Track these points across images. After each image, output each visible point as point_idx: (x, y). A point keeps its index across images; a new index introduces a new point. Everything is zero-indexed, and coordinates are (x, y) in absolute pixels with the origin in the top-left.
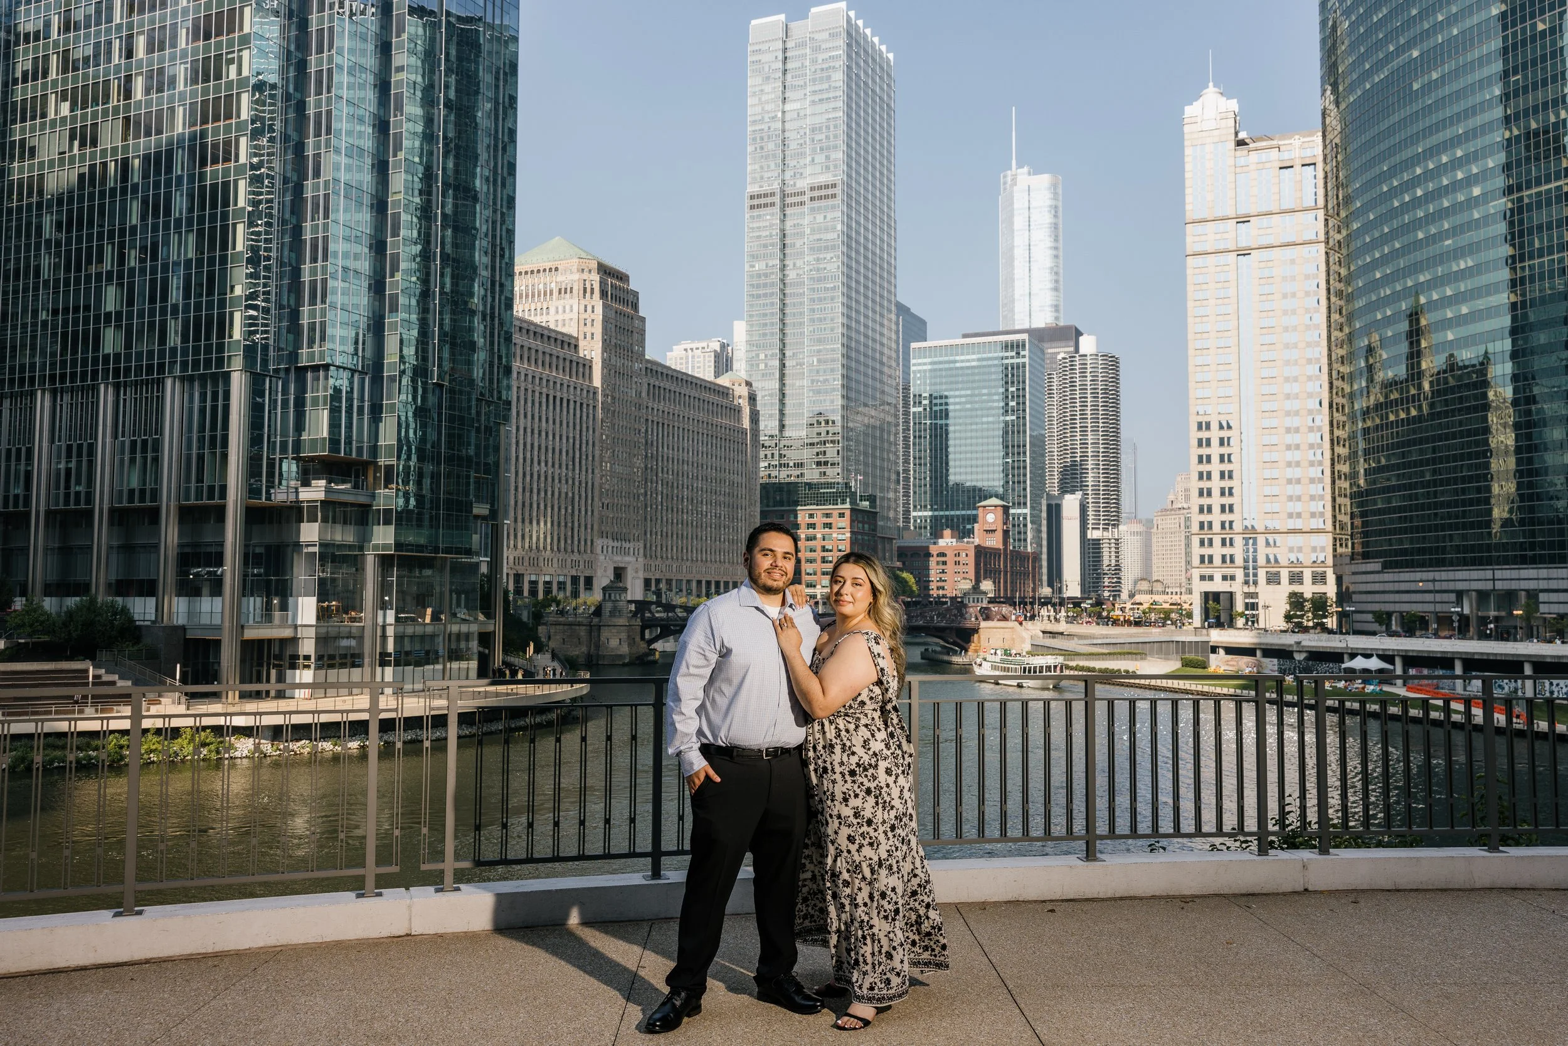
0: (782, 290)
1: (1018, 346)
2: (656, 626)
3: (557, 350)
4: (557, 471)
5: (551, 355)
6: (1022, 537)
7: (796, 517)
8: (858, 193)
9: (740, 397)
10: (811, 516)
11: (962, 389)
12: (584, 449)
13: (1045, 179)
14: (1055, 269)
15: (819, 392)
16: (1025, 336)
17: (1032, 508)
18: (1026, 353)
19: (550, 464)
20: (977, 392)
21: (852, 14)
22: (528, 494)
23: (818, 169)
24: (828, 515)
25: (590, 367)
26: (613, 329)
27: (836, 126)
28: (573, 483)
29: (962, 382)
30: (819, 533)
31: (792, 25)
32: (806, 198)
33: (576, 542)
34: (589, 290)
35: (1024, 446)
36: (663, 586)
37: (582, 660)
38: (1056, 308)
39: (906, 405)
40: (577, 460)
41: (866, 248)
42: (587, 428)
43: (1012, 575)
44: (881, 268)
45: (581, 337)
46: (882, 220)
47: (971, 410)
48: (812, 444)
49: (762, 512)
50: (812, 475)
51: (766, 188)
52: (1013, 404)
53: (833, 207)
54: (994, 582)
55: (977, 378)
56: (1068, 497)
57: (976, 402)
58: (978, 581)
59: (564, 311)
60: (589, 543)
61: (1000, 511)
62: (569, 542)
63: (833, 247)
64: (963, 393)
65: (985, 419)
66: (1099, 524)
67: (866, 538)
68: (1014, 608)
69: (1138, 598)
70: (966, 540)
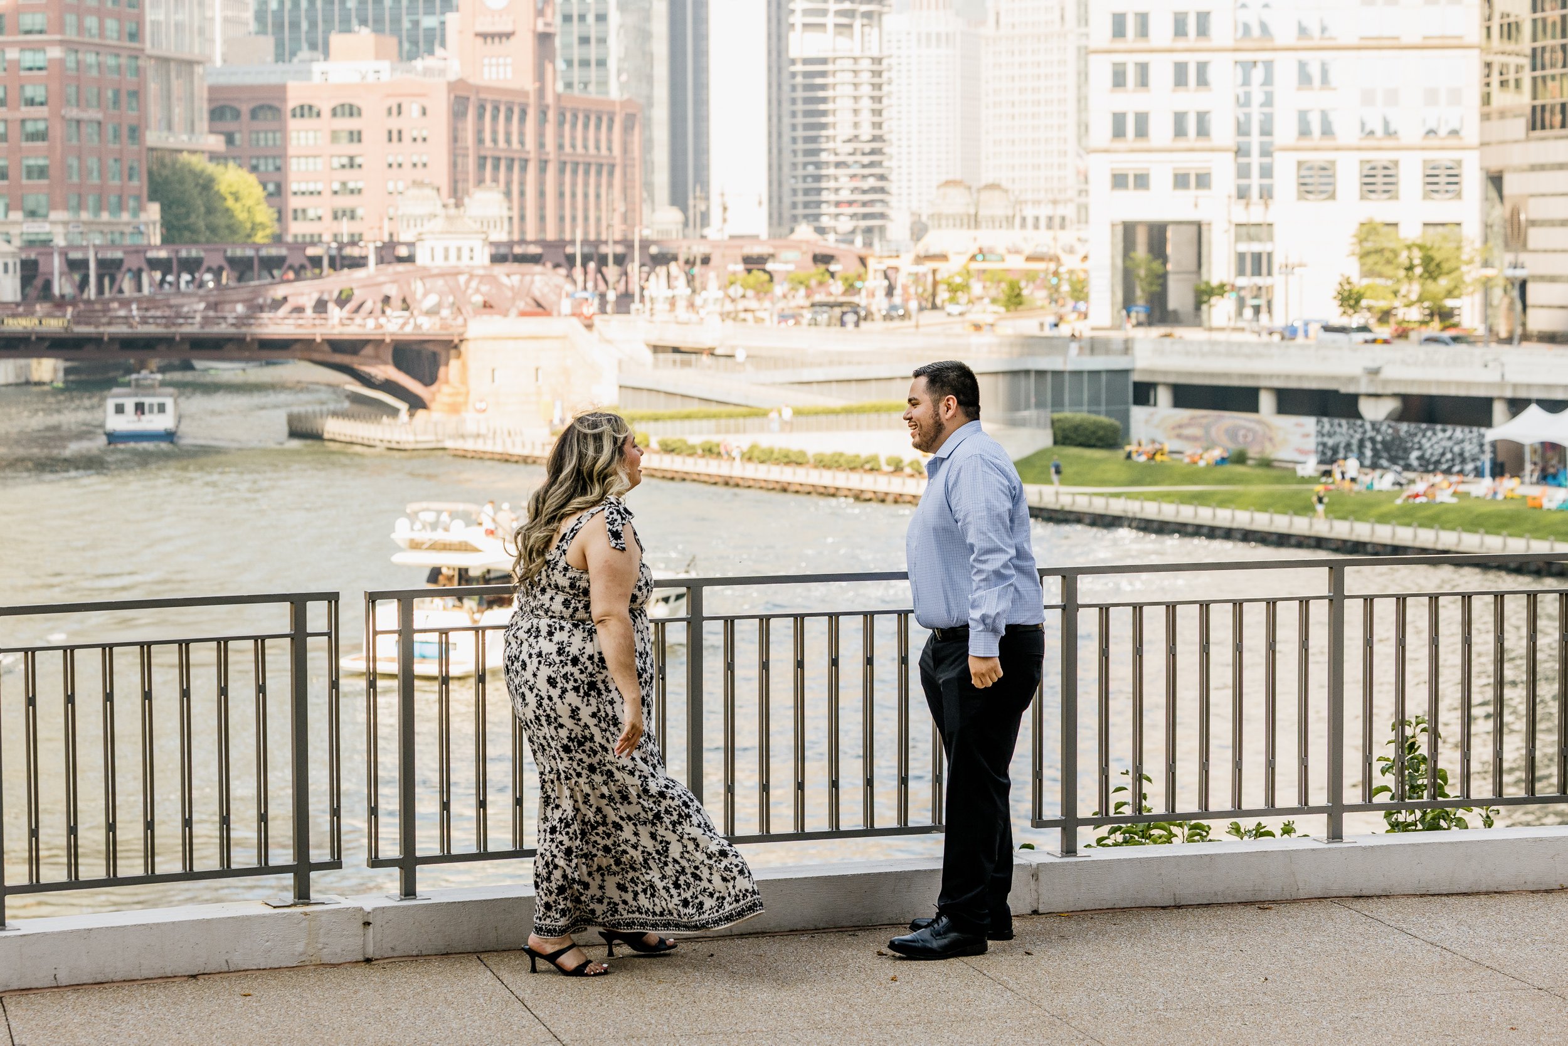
43: (561, 171)
54: (508, 195)
58: (458, 191)
66: (824, 13)
67: (111, 61)
68: (569, 276)
69: (933, 242)
70: (419, 64)
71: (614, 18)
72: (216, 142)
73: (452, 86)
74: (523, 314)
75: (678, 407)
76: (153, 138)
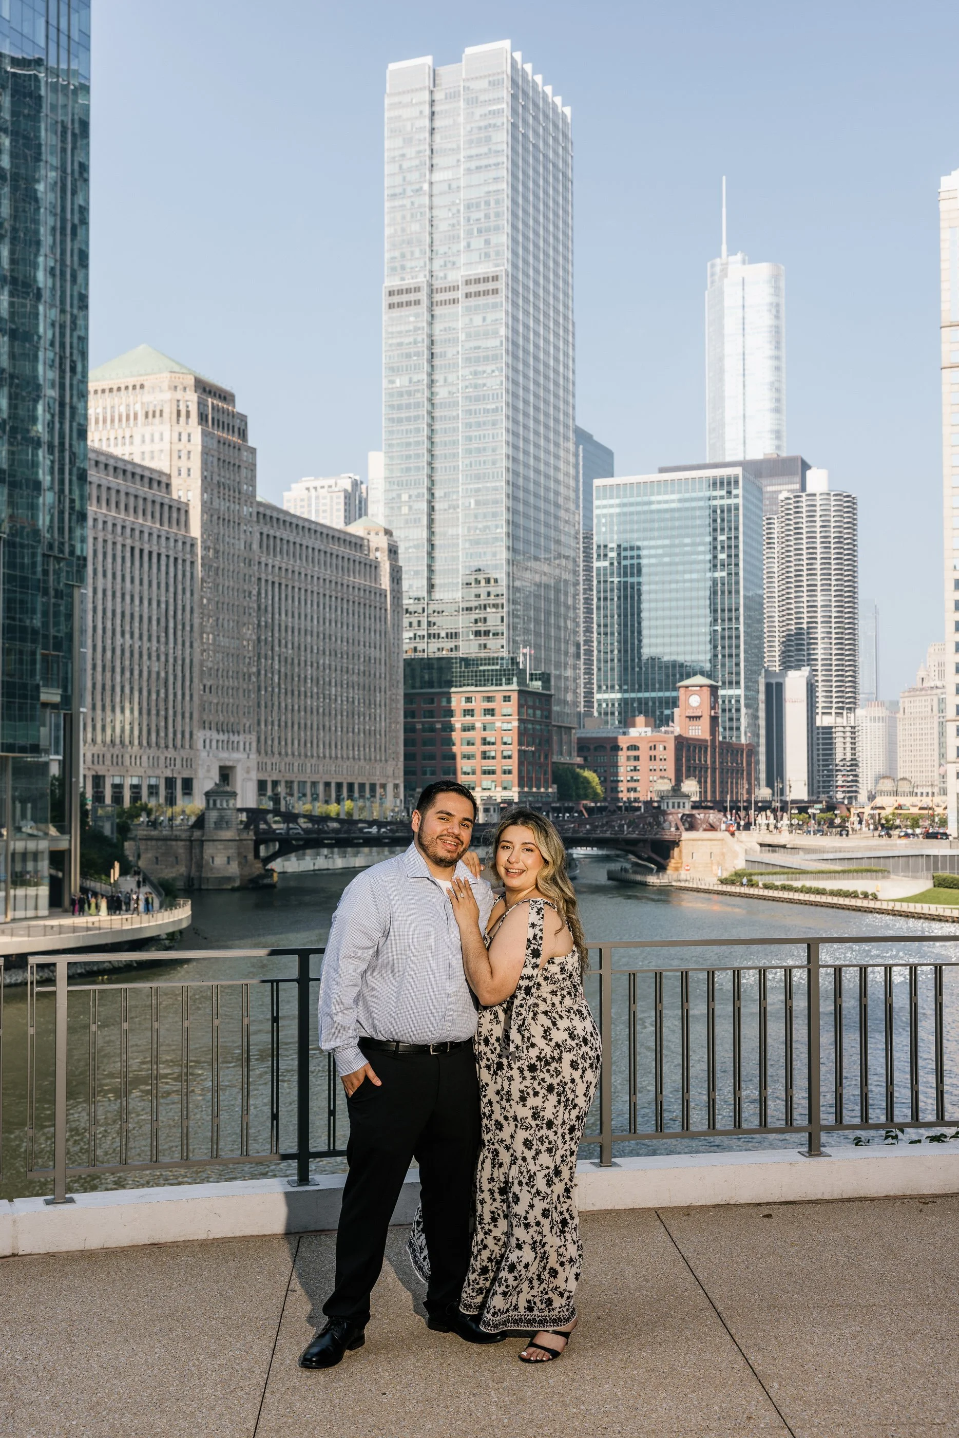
0: (430, 413)
1: (729, 483)
2: (274, 840)
3: (143, 490)
4: (146, 645)
5: (136, 497)
6: (735, 724)
7: (449, 701)
8: (525, 287)
9: (377, 549)
10: (469, 700)
11: (659, 538)
12: (179, 616)
13: (763, 270)
14: (776, 385)
15: (477, 542)
16: (738, 471)
17: (747, 688)
18: (739, 491)
19: (137, 635)
20: (677, 541)
21: (518, 56)
22: (108, 674)
23: (475, 257)
24: (489, 699)
25: (187, 512)
26: (215, 461)
27: (497, 202)
28: (167, 661)
29: (659, 529)
30: (478, 721)
31: (441, 70)
32: (460, 294)
33: (171, 735)
34: (183, 413)
35: (737, 610)
36: (281, 789)
37: (180, 884)
38: (778, 434)
39: (588, 558)
40: (171, 631)
41: (536, 358)
42: (184, 590)
43: (721, 773)
44: (556, 384)
45: (174, 474)
46: (556, 323)
47: (670, 564)
48: (469, 609)
49: (406, 695)
50: (468, 648)
51: (409, 282)
52: (722, 556)
53: (495, 306)
54: (699, 782)
55: (677, 523)
56: (792, 674)
57: (677, 555)
58: (679, 781)
59: (152, 440)
60: (187, 736)
61: (706, 691)
62: (162, 734)
63: (495, 358)
64: (660, 542)
65: (687, 576)
66: (831, 708)
67: (538, 727)
68: (725, 816)
69: (879, 801)
70: (663, 729)
71: (743, 710)
72: (579, 760)
73: (677, 738)
74: (705, 830)
75: (770, 869)
76: (555, 758)
